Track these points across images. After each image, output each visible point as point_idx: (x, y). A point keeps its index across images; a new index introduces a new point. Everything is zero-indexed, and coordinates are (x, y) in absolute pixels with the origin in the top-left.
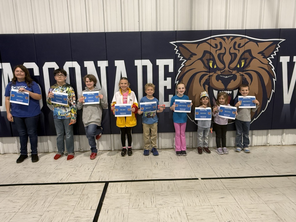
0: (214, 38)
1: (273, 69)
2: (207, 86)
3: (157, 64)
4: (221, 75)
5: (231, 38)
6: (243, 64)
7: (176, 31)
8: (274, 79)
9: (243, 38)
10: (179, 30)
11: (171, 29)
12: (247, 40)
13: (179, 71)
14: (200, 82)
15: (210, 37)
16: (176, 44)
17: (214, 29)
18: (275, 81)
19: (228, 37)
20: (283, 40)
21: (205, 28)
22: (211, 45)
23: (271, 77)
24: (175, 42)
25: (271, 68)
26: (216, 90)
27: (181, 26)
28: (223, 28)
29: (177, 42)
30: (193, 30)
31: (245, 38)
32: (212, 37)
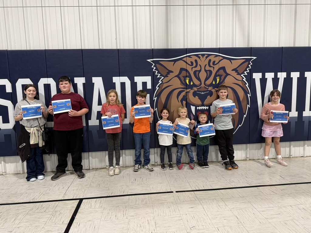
0: (189, 56)
1: (247, 85)
2: (184, 102)
3: (135, 81)
4: (198, 91)
5: (206, 56)
6: (218, 80)
7: (153, 49)
8: (248, 95)
9: (217, 56)
10: (156, 48)
11: (148, 47)
12: (221, 58)
13: (157, 88)
14: (178, 98)
15: (185, 55)
16: (153, 61)
17: (189, 47)
18: (250, 96)
19: (203, 55)
20: (255, 58)
21: (182, 47)
22: (186, 63)
23: (246, 92)
24: (152, 60)
25: (245, 85)
26: (193, 105)
27: (158, 45)
28: (198, 47)
29: (154, 59)
30: (169, 48)
31: (219, 56)
32: (187, 55)
